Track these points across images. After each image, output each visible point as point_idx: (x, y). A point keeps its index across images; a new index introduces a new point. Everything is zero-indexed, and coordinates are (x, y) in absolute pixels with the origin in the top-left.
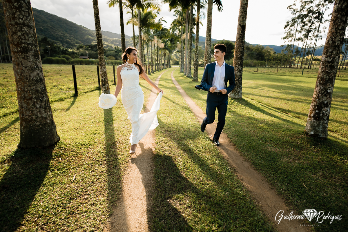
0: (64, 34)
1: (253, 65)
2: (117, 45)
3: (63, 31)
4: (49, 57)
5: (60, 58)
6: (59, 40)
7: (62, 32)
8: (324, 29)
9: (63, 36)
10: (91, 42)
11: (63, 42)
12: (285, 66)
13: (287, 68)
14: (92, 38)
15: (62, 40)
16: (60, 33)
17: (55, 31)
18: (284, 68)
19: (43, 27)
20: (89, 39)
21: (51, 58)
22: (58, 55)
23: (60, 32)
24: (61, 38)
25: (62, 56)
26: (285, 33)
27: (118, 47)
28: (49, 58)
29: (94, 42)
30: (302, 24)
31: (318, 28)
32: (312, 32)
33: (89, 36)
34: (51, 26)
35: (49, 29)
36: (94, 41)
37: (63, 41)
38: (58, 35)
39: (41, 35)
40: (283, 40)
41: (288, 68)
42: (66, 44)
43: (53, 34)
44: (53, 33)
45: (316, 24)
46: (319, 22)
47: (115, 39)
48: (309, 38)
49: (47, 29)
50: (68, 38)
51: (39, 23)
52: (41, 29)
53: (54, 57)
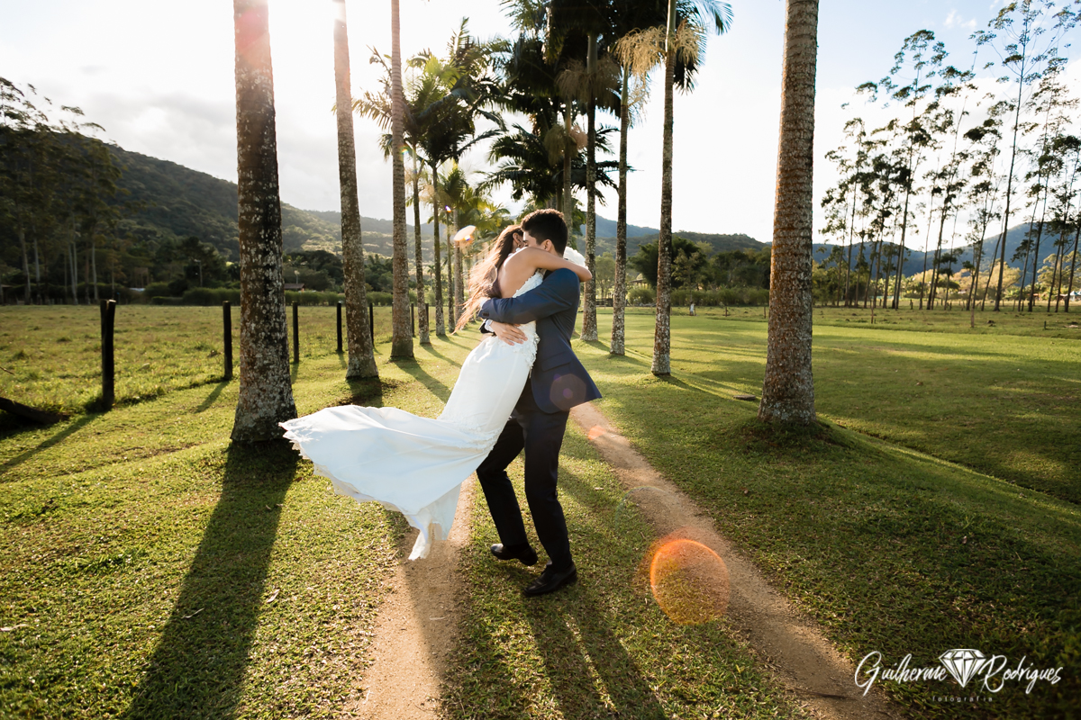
0: (224, 223)
1: (746, 300)
2: (375, 250)
3: (223, 215)
4: (199, 286)
5: (230, 290)
6: (212, 241)
7: (222, 219)
8: (921, 208)
9: (223, 228)
10: (300, 244)
11: (221, 244)
12: (834, 303)
13: (838, 307)
14: (304, 232)
15: (219, 239)
16: (214, 222)
17: (200, 214)
18: (831, 307)
19: (168, 204)
20: (294, 235)
21: (206, 289)
22: (224, 280)
23: (213, 216)
24: (216, 233)
25: (233, 284)
26: (826, 218)
27: (377, 256)
28: (200, 289)
29: (309, 244)
30: (866, 197)
31: (903, 207)
32: (892, 218)
33: (297, 228)
34: (190, 203)
35: (185, 211)
36: (308, 241)
37: (222, 242)
38: (209, 225)
39: (162, 226)
40: (821, 234)
41: (842, 307)
42: (230, 251)
43: (194, 224)
44: (194, 221)
45: (900, 196)
46: (906, 192)
47: (369, 233)
48: (885, 230)
49: (178, 209)
50: (235, 233)
51: (160, 194)
52: (162, 210)
53: (215, 286)
